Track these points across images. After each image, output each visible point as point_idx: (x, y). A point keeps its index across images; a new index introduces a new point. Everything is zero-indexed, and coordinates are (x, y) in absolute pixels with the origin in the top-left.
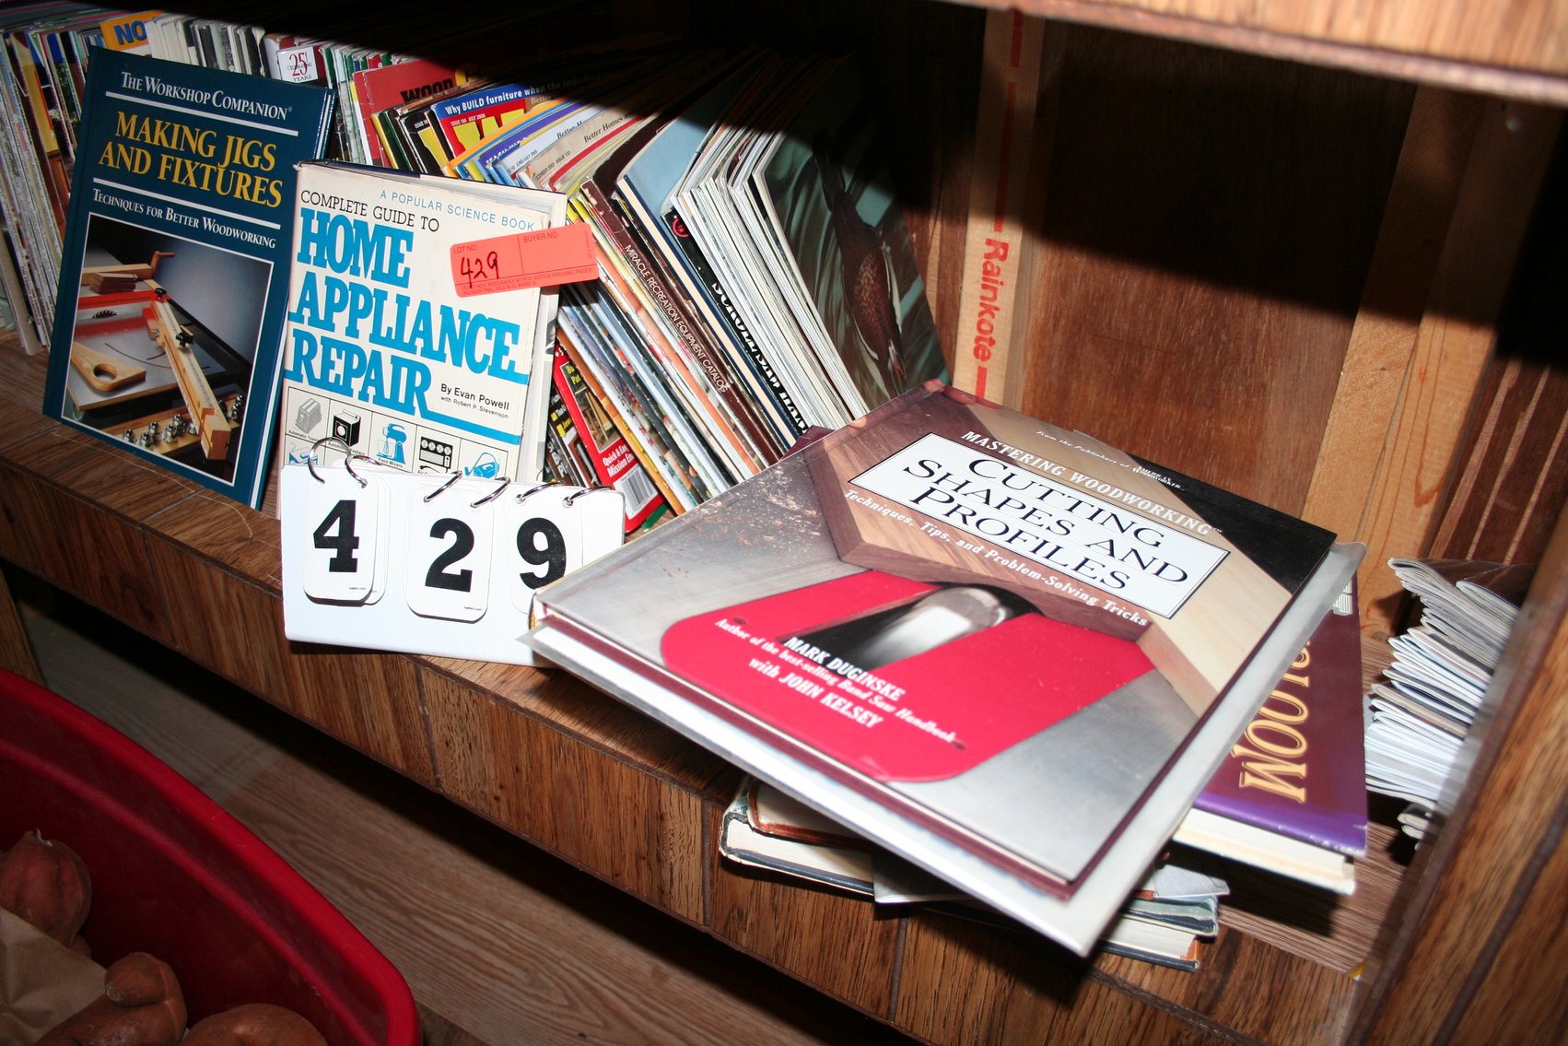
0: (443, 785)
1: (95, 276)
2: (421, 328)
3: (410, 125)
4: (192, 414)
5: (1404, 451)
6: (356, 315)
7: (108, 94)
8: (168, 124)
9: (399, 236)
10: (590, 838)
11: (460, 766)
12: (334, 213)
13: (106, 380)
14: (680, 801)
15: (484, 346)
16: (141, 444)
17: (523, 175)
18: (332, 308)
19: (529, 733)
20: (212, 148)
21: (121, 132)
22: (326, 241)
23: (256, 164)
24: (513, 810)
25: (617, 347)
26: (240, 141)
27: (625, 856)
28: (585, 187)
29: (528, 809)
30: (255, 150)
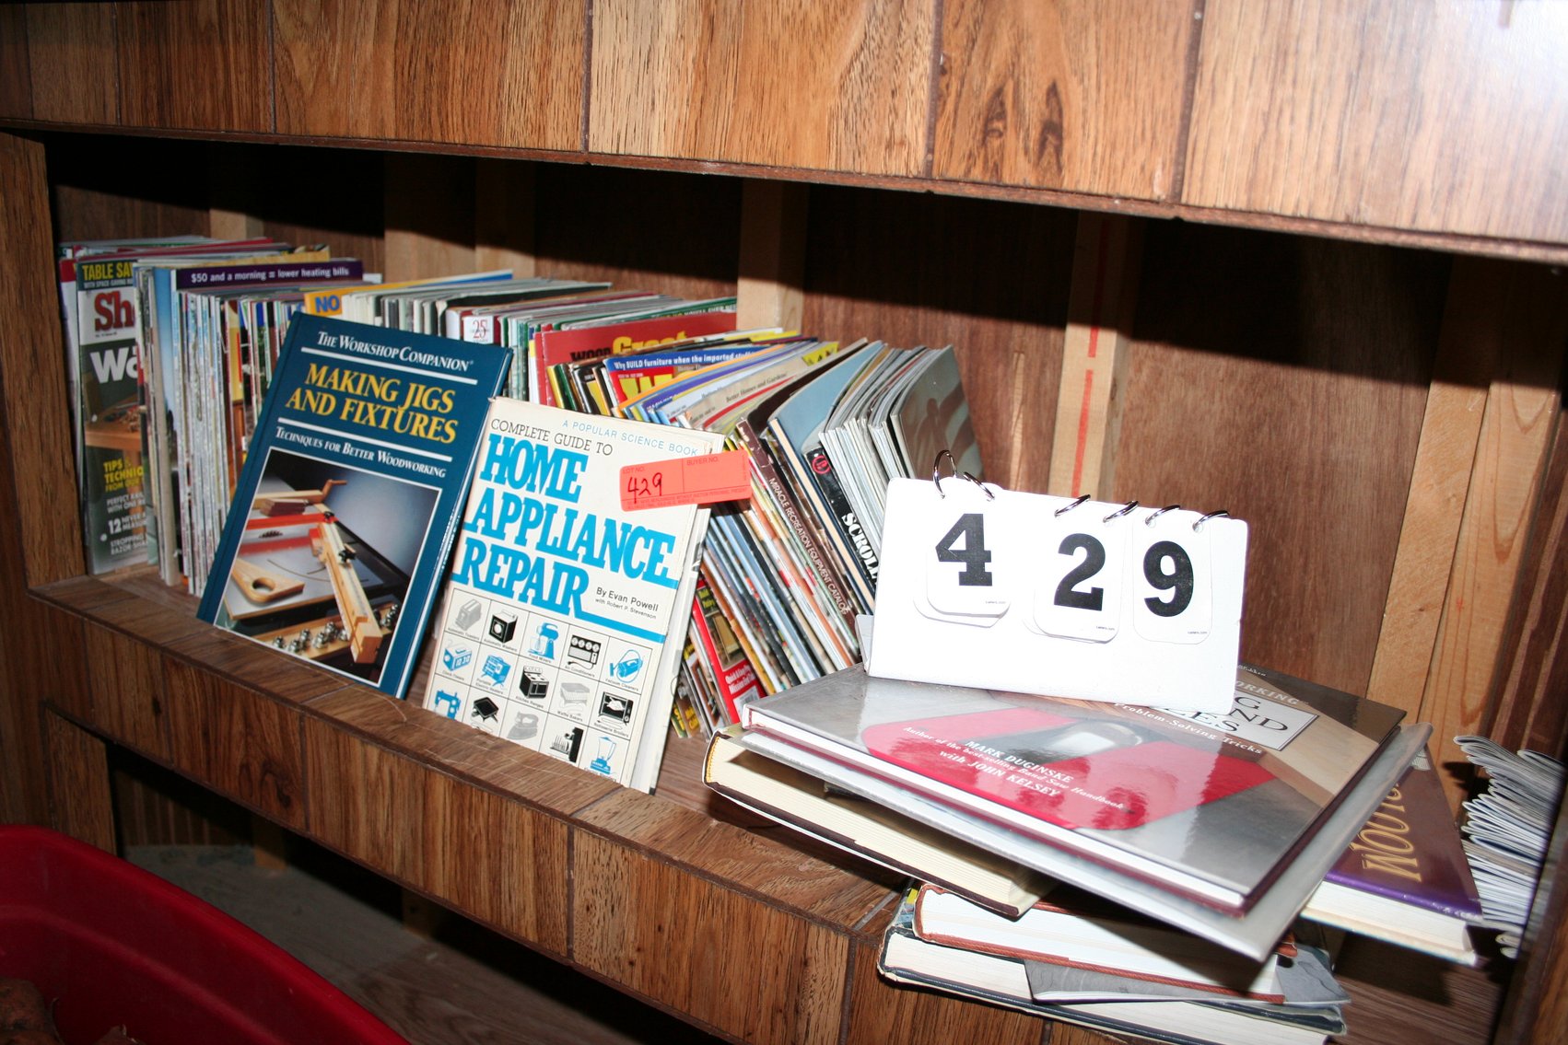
0: (575, 955)
1: (267, 501)
2: (585, 538)
3: (582, 376)
4: (345, 622)
5: (1448, 674)
6: (526, 525)
7: (304, 350)
8: (356, 374)
9: (574, 458)
10: (727, 995)
11: (598, 932)
12: (518, 439)
13: (264, 593)
14: (827, 942)
15: (641, 554)
16: (290, 650)
17: (682, 418)
18: (505, 518)
19: (678, 887)
20: (394, 394)
21: (310, 380)
22: (508, 462)
23: (434, 407)
24: (647, 974)
25: (746, 575)
26: (422, 388)
27: (760, 1012)
28: (740, 426)
29: (663, 970)
30: (435, 395)
